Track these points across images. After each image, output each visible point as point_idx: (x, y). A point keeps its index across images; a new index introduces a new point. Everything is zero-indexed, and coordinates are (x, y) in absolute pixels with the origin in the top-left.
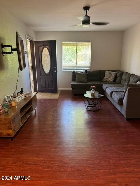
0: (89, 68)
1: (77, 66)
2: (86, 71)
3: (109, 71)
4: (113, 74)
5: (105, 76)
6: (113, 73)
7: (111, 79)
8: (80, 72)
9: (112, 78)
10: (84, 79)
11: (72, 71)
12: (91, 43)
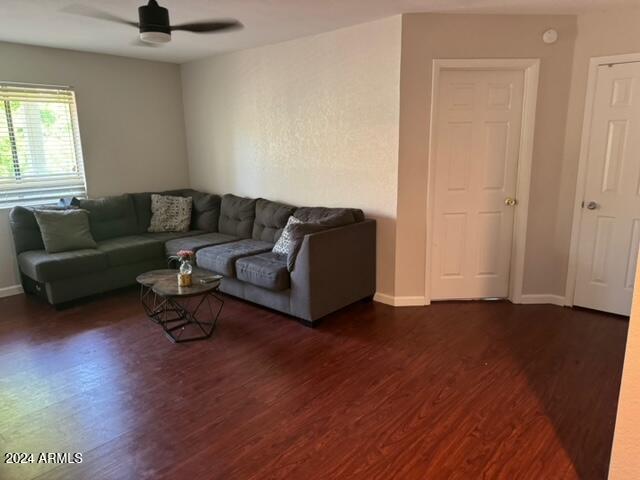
0: (83, 189)
1: (23, 185)
2: (75, 202)
3: (163, 194)
4: (182, 203)
5: (151, 214)
6: (181, 199)
7: (181, 220)
8: (49, 208)
9: (181, 218)
10: (81, 234)
11: (13, 206)
12: (73, 93)
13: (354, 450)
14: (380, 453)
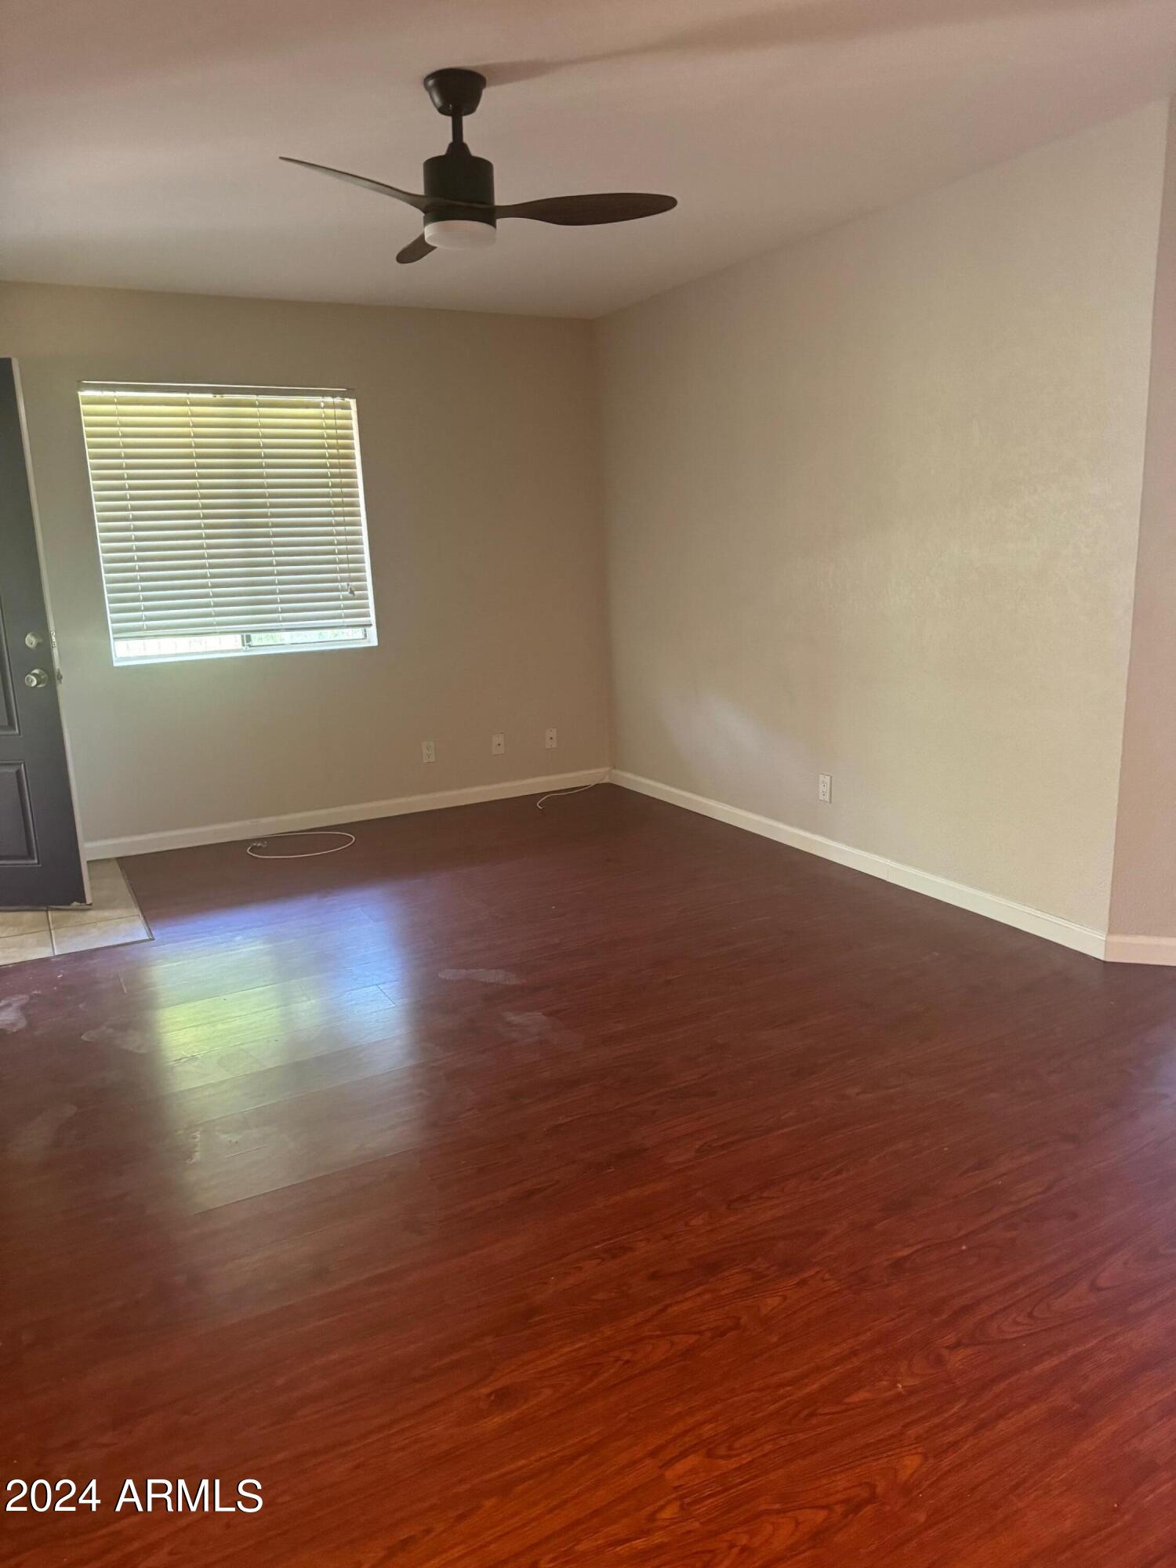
12: (352, 402)
13: (866, 1337)
14: (940, 1361)
